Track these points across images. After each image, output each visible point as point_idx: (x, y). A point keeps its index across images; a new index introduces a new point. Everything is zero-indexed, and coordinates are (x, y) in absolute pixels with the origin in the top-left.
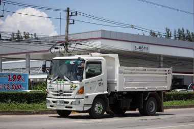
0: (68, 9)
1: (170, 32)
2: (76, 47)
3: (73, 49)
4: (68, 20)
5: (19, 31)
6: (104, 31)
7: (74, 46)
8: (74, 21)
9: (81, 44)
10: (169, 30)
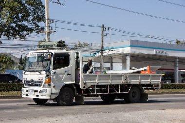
0: (103, 25)
2: (109, 52)
4: (103, 33)
5: (79, 42)
8: (107, 34)
9: (113, 50)
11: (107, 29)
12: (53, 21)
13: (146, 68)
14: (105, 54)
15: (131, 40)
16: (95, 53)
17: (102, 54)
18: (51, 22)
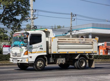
11: (74, 15)
12: (36, 10)
13: (103, 43)
14: (73, 34)
15: (92, 23)
16: (66, 33)
17: (71, 34)
18: (35, 11)
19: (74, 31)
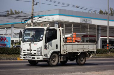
1: (112, 11)
2: (39, 20)
3: (36, 21)
4: (33, 2)
6: (61, 9)
7: (37, 19)
8: (37, 3)
9: (42, 18)
10: (112, 9)
16: (26, 20)
17: (32, 21)
19: (37, 18)
